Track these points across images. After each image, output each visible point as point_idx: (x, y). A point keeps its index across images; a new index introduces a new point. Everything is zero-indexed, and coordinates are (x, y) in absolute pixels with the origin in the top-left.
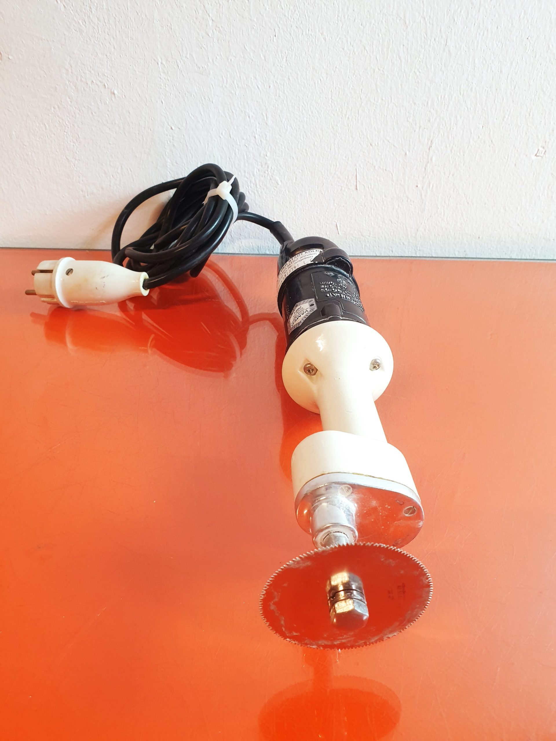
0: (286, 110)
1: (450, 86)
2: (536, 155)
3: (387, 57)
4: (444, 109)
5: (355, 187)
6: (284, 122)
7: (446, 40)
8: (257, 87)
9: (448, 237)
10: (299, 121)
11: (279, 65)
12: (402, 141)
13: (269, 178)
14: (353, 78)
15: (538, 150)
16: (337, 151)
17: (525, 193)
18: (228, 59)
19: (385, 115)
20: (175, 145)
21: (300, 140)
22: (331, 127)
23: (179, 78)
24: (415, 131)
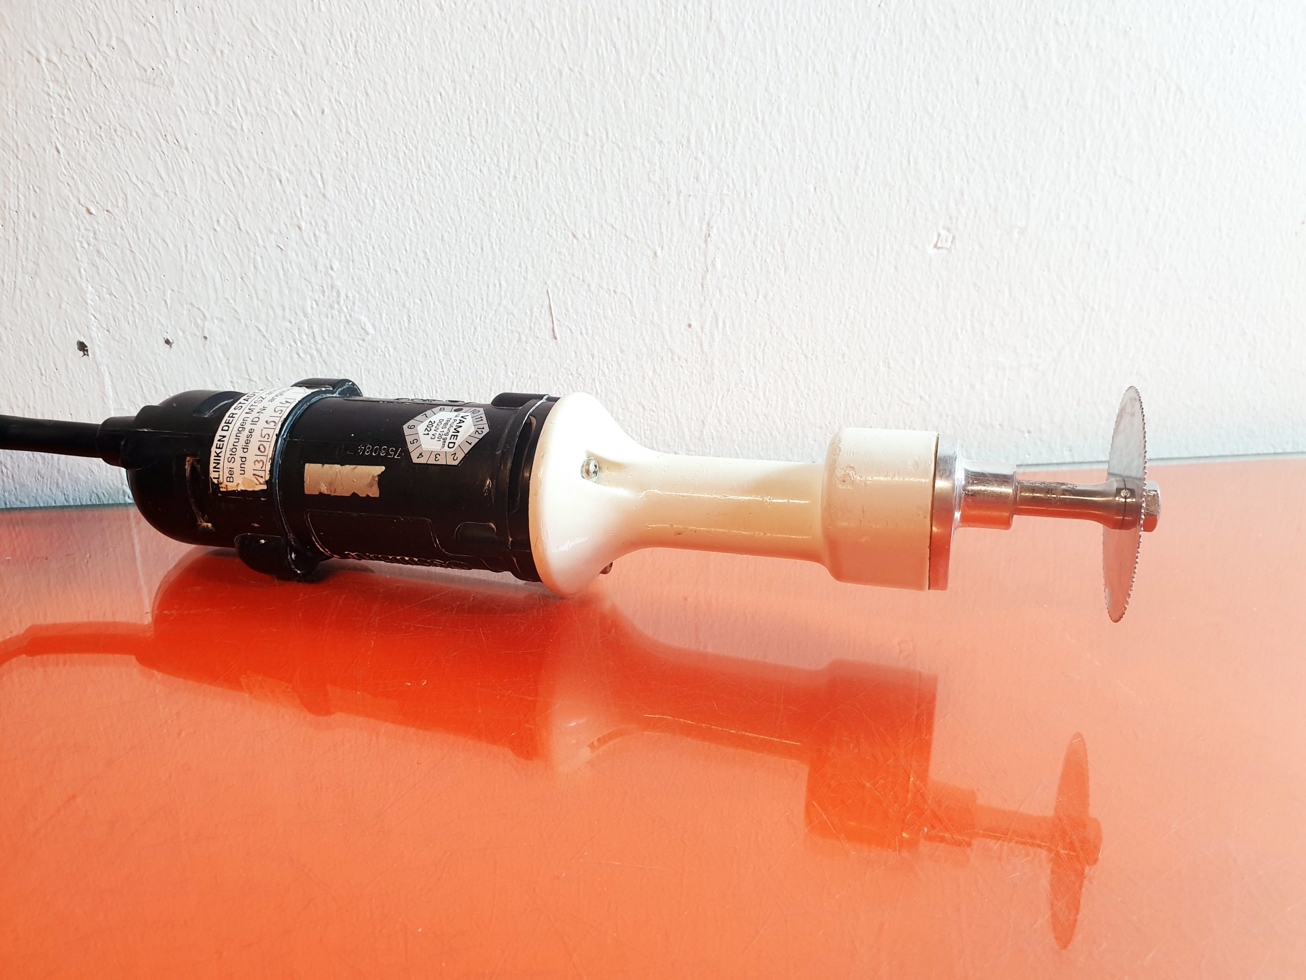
0: (368, 163)
1: (732, 103)
2: (935, 246)
3: (586, 44)
4: (727, 153)
5: (551, 333)
6: (366, 190)
7: (710, 9)
8: (292, 113)
9: (771, 434)
10: (402, 187)
11: (340, 63)
12: (643, 226)
13: (343, 319)
14: (515, 89)
15: (939, 235)
16: (497, 251)
17: (925, 326)
18: (214, 50)
19: (597, 170)
20: (103, 250)
21: (409, 231)
22: (477, 200)
23: (97, 93)
24: (669, 203)
